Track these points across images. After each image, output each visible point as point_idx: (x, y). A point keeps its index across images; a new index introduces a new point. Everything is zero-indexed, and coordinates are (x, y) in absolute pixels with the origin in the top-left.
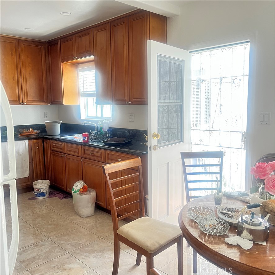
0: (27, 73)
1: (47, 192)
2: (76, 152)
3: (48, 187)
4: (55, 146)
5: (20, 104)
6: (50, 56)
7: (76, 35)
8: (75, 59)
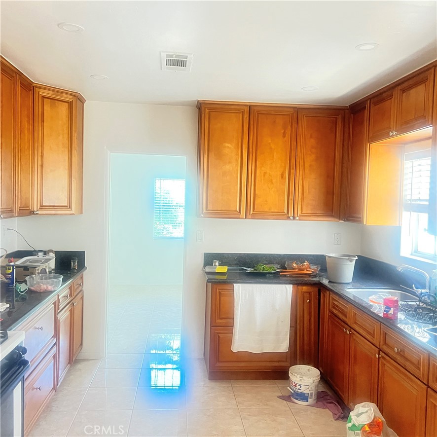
0: (307, 165)
1: (311, 394)
2: (369, 333)
3: (314, 385)
4: (337, 306)
5: (288, 218)
6: (351, 132)
7: (400, 87)
8: (393, 135)
